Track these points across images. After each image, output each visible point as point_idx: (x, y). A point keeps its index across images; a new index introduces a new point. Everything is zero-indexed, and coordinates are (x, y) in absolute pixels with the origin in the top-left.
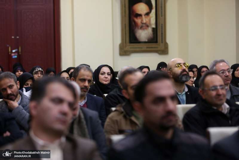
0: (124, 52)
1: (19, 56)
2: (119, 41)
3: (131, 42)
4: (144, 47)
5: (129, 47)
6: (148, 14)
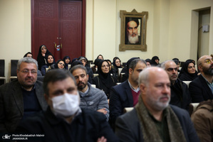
0: (122, 49)
2: (119, 43)
3: (126, 44)
6: (136, 28)
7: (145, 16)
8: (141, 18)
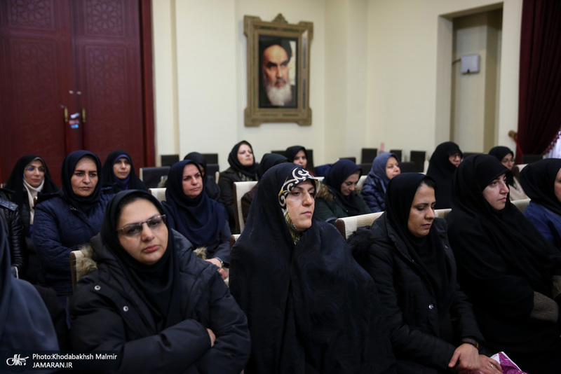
0: (251, 121)
1: (82, 125)
2: (244, 104)
3: (261, 106)
4: (279, 113)
5: (260, 113)
6: (285, 64)
7: (305, 35)
8: (296, 40)
